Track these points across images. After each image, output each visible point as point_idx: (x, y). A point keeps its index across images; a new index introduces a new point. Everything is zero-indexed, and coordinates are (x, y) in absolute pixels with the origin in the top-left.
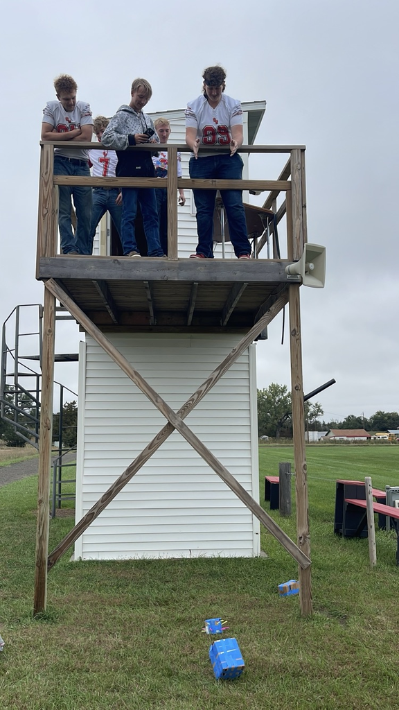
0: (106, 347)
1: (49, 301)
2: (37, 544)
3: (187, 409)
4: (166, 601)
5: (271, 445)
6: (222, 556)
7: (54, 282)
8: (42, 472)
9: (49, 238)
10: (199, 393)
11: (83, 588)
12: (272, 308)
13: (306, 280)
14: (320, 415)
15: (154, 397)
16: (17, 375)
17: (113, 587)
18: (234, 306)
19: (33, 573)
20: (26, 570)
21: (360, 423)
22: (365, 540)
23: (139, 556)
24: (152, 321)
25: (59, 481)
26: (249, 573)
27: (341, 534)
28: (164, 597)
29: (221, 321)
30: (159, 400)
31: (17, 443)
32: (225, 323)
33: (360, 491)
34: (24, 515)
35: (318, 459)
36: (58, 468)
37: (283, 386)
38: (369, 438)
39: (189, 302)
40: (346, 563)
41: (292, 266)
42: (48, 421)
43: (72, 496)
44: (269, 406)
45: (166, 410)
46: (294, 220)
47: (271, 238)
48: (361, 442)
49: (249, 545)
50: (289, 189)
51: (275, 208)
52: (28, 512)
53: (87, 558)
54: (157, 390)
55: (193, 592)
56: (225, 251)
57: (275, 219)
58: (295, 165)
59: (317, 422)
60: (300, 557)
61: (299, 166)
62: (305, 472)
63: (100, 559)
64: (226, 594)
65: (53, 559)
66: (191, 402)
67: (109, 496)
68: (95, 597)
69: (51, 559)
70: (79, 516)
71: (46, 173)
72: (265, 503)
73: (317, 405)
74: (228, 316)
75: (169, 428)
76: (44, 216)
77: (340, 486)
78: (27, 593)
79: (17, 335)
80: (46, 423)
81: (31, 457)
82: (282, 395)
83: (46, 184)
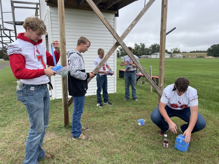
3: (123, 38)
10: (128, 30)
15: (113, 31)
45: (117, 37)
49: (113, 89)
62: (164, 63)
66: (125, 34)
79: (2, 13)
80: (64, 41)
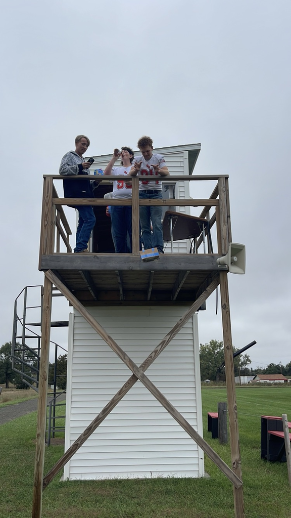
0: (86, 317)
1: (47, 286)
2: (35, 468)
3: (146, 364)
4: (132, 514)
5: (212, 387)
6: (176, 476)
7: (51, 272)
8: (40, 412)
9: (48, 241)
10: (156, 352)
11: (69, 503)
12: (208, 289)
13: (232, 268)
14: (248, 364)
15: (122, 355)
16: (24, 337)
17: (92, 502)
18: (180, 286)
19: (32, 490)
20: (27, 489)
21: (279, 369)
22: (285, 464)
23: (112, 477)
24: (121, 298)
25: (53, 417)
26: (196, 491)
27: (266, 458)
28: (131, 511)
29: (172, 297)
30: (126, 358)
31: (24, 387)
32: (175, 299)
33: (279, 425)
34: (26, 443)
35: (248, 398)
36: (52, 407)
37: (220, 342)
38: (286, 381)
39: (148, 284)
40: (271, 482)
41: (222, 259)
42: (45, 374)
43: (63, 428)
44: (210, 357)
45: (131, 365)
46: (222, 226)
47: (206, 238)
48: (280, 384)
49: (196, 468)
50: (217, 205)
51: (208, 217)
52: (30, 441)
53: (73, 478)
54: (124, 349)
55: (153, 506)
56: (173, 247)
57: (209, 225)
58: (221, 188)
59: (246, 369)
60: (235, 480)
61: (224, 189)
62: (236, 412)
63: (83, 479)
64: (179, 508)
65: (48, 480)
66: (150, 359)
67: (90, 431)
68: (79, 510)
69: (46, 480)
70: (68, 446)
71: (47, 196)
72: (208, 434)
73: (246, 356)
74: (177, 294)
75: (134, 379)
76: (45, 226)
77: (264, 421)
78: (27, 507)
79: (25, 308)
80: (44, 376)
81: (34, 397)
82: (220, 348)
83: (47, 204)
